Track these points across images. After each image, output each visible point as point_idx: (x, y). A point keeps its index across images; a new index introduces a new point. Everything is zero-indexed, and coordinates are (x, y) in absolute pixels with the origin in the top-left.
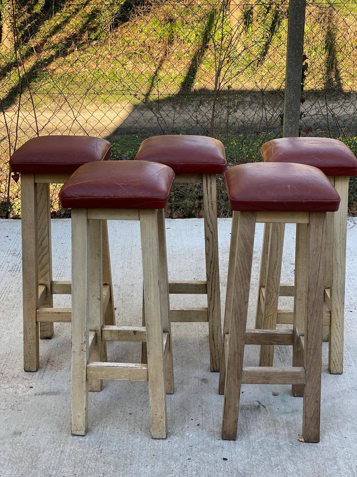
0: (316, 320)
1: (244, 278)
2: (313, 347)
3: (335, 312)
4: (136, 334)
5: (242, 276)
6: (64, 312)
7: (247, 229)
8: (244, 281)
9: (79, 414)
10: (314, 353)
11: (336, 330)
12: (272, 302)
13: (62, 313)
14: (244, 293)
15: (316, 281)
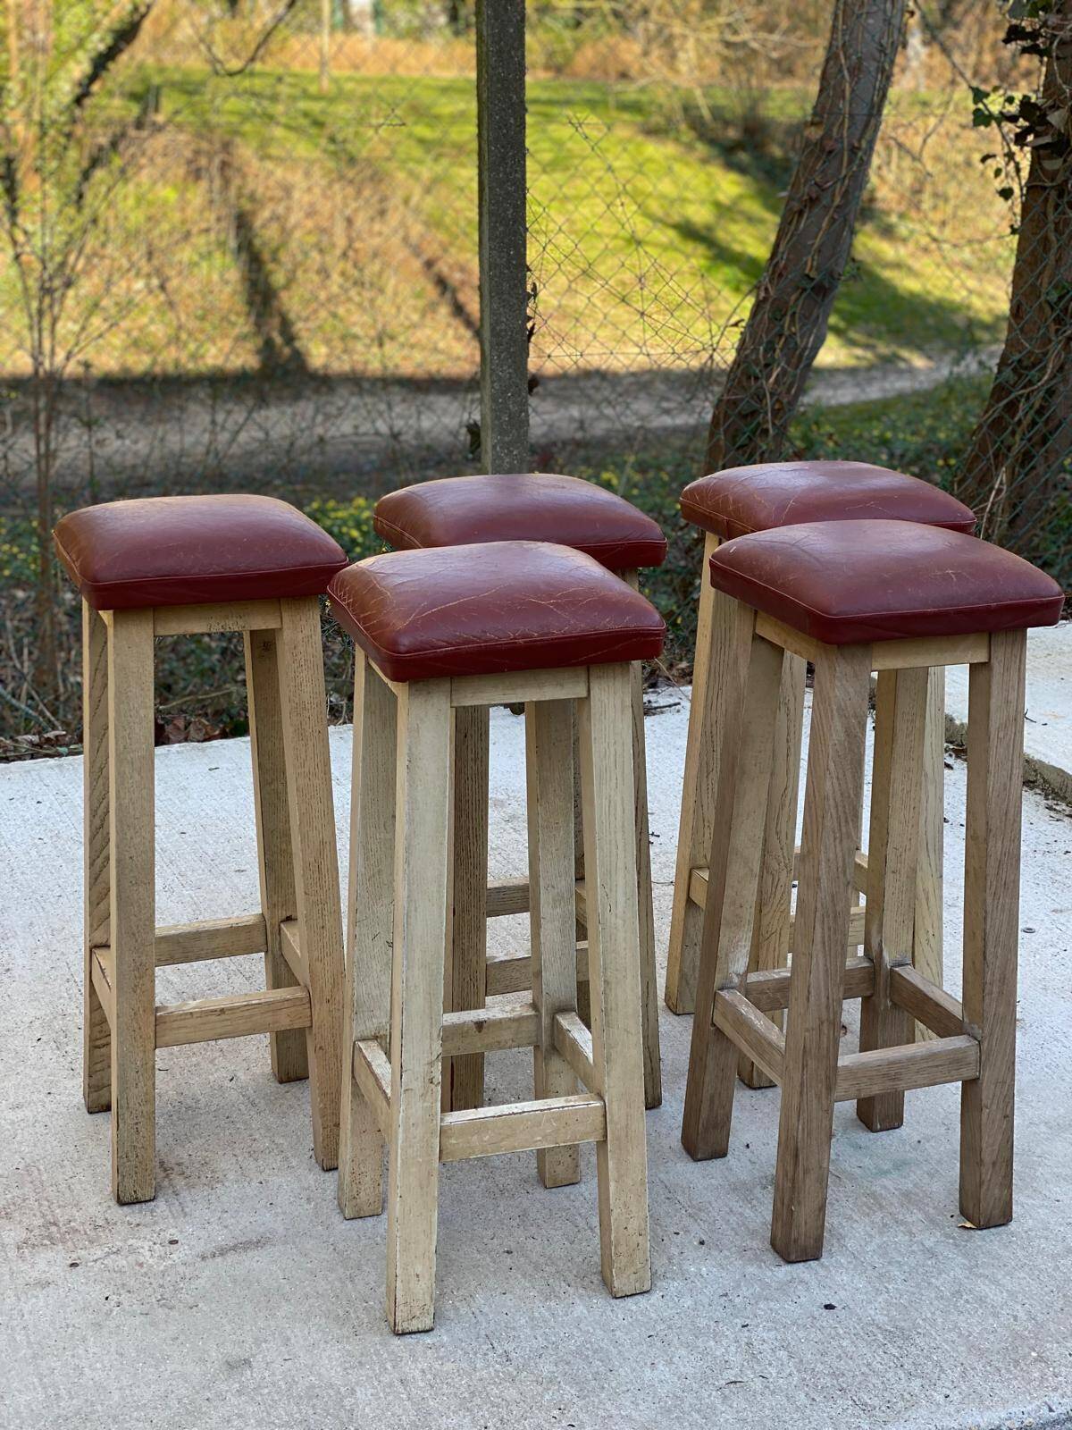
0: (1003, 906)
1: (843, 820)
2: (997, 976)
3: (924, 901)
4: (484, 1030)
5: (839, 818)
6: (238, 1008)
7: (851, 690)
8: (844, 829)
9: (419, 1269)
10: (1001, 993)
11: (927, 948)
12: (778, 896)
13: (231, 1009)
14: (844, 860)
15: (1004, 807)
